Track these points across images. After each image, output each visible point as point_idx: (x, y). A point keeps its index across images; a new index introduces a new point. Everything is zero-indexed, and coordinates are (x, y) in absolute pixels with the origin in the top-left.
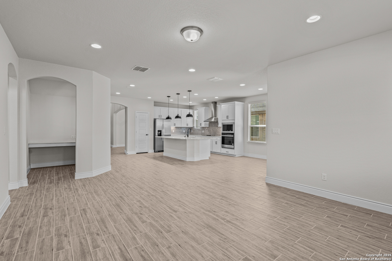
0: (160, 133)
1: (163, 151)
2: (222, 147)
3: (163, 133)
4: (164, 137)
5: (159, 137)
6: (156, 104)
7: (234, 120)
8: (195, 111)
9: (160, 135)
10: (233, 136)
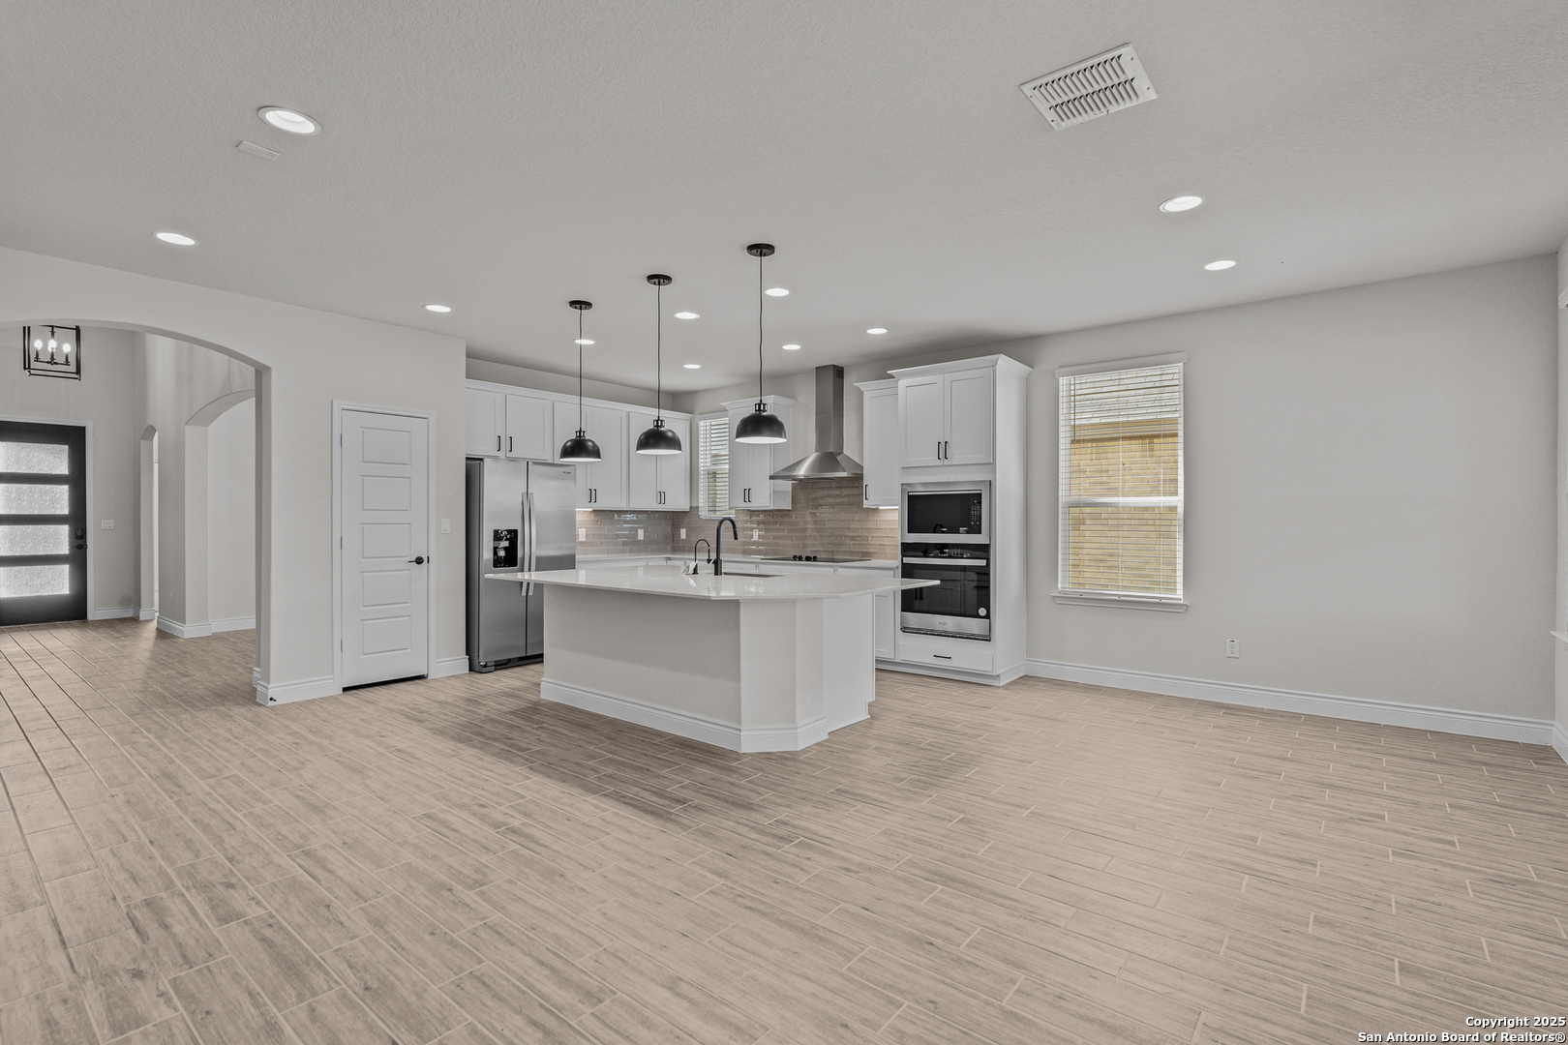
0: (505, 549)
1: (538, 658)
2: (905, 629)
3: (532, 547)
4: (535, 576)
5: (505, 575)
6: (482, 364)
7: (991, 465)
8: (702, 423)
9: (509, 558)
10: (983, 563)
